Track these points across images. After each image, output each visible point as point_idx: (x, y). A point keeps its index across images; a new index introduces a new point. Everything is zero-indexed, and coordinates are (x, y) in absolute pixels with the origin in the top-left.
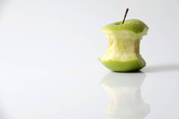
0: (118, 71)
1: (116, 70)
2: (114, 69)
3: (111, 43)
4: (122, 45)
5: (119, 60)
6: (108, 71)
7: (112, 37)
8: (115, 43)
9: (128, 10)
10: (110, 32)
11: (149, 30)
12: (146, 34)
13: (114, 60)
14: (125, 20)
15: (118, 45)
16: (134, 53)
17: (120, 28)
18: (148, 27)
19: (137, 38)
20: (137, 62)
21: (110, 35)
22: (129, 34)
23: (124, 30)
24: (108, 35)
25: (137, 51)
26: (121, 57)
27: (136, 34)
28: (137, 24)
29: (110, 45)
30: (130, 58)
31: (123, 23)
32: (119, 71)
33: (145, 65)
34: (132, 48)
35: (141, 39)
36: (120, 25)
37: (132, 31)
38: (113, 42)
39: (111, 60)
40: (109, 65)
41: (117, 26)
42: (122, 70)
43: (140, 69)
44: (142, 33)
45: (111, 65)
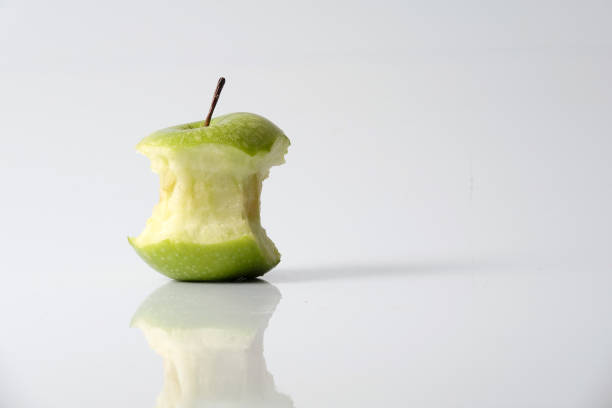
0: (189, 277)
1: (187, 275)
2: (177, 270)
3: (170, 189)
4: (206, 192)
5: (195, 242)
6: (160, 280)
7: (173, 166)
8: (180, 187)
9: (222, 82)
10: (166, 150)
11: (289, 148)
12: (280, 161)
13: (177, 242)
14: (213, 117)
15: (191, 190)
16: (243, 218)
17: (198, 138)
18: (286, 138)
19: (254, 172)
20: (253, 247)
21: (166, 162)
22: (227, 159)
23: (211, 145)
24: (161, 163)
25: (252, 212)
26: (203, 232)
27: (248, 158)
28: (252, 125)
29: (164, 194)
30: (230, 233)
31: (208, 125)
32: (195, 278)
33: (279, 261)
34: (238, 203)
35: (267, 176)
36: (199, 130)
37: (235, 145)
38: (174, 184)
39: (167, 241)
40: (163, 259)
41: (189, 132)
42: (204, 273)
43: (262, 275)
44: (269, 156)
45: (169, 258)
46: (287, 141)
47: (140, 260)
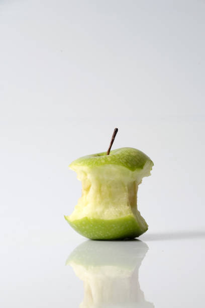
0: (98, 238)
1: (96, 236)
2: (91, 234)
3: (88, 189)
4: (107, 191)
5: (101, 218)
6: (82, 239)
7: (90, 177)
8: (94, 188)
9: (116, 130)
10: (86, 168)
11: (153, 167)
12: (148, 174)
13: (92, 218)
14: (111, 150)
15: (99, 191)
16: (128, 205)
17: (103, 161)
18: (152, 162)
19: (134, 180)
20: (133, 221)
21: (86, 174)
22: (118, 172)
23: (110, 165)
24: (83, 174)
25: (133, 202)
26: (106, 213)
27: (131, 172)
28: (133, 154)
29: (85, 192)
30: (121, 213)
31: (108, 154)
32: (101, 238)
33: (147, 229)
34: (125, 197)
35: (141, 183)
36: (104, 157)
37: (124, 165)
38: (90, 186)
39: (86, 218)
40: (84, 227)
41: (98, 158)
42: (106, 236)
43: (138, 237)
44: (142, 171)
45: (87, 227)
46: (151, 163)
47: (70, 227)
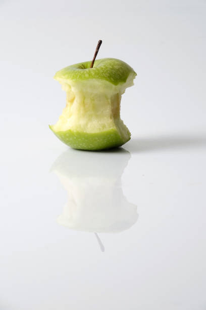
1: (80, 147)
2: (75, 145)
3: (72, 101)
4: (90, 104)
5: (85, 132)
6: (64, 148)
7: (73, 89)
8: (77, 101)
9: (100, 42)
10: (70, 81)
13: (75, 131)
15: (83, 103)
16: (111, 118)
17: (87, 75)
18: (135, 72)
19: (117, 92)
20: (116, 134)
21: (70, 87)
22: (102, 86)
23: (94, 79)
24: (67, 86)
25: (116, 114)
26: (89, 126)
27: (114, 86)
28: (116, 67)
29: (69, 104)
30: (104, 126)
31: (92, 67)
32: (84, 149)
33: (130, 139)
34: (108, 110)
35: (124, 93)
36: (88, 70)
37: (107, 80)
38: (74, 99)
39: (70, 131)
40: (67, 139)
41: (82, 71)
42: (90, 147)
43: (122, 145)
44: (125, 84)
45: (71, 139)
46: (135, 74)
47: (55, 136)
